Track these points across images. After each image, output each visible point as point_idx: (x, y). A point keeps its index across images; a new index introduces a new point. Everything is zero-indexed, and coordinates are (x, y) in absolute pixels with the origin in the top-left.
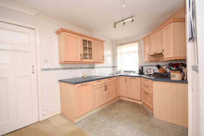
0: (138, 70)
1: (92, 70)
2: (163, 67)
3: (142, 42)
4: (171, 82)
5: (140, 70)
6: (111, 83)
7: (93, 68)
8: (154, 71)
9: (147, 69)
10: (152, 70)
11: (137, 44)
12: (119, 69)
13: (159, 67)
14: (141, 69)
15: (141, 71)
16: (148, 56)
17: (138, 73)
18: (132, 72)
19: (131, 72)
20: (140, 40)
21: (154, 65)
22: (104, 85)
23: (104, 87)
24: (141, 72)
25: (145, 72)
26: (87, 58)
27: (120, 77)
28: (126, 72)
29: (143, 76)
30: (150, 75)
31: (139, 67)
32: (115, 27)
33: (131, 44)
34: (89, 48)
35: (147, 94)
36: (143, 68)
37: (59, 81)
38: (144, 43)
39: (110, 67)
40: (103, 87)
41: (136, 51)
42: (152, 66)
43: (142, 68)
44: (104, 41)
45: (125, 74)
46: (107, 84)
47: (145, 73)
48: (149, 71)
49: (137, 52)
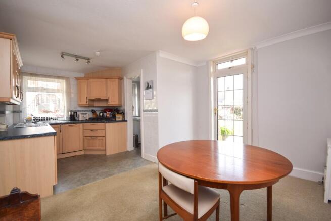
8: (89, 116)
9: (81, 114)
13: (94, 112)
16: (87, 100)
19: (49, 120)
35: (94, 138)
36: (78, 113)
42: (88, 111)
47: (80, 119)
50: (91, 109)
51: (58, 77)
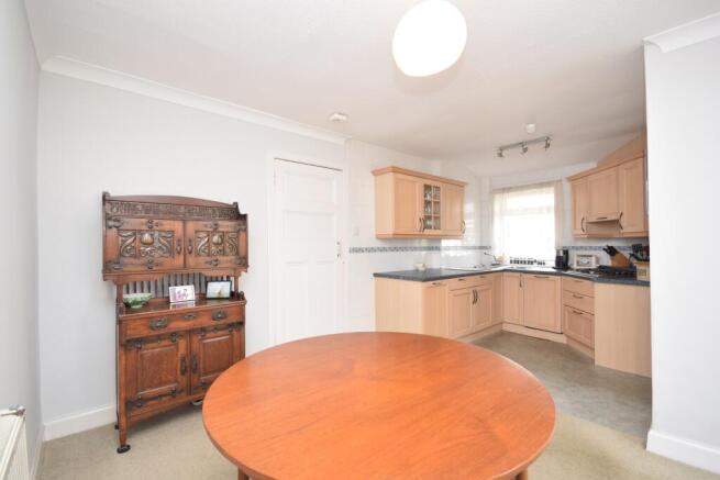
0: (554, 258)
1: (434, 254)
2: (623, 252)
3: (567, 186)
4: (638, 284)
5: (558, 258)
6: (485, 287)
7: (438, 249)
8: (598, 261)
9: (578, 256)
10: (594, 258)
11: (552, 189)
12: (497, 253)
13: (611, 251)
14: (561, 254)
15: (564, 260)
16: (584, 224)
17: (554, 265)
18: (535, 264)
19: (532, 263)
20: (561, 181)
21: (600, 248)
22: (471, 290)
23: (472, 295)
24: (562, 263)
25: (575, 263)
26: (430, 227)
27: (505, 273)
28: (517, 262)
29: (568, 272)
30: (588, 271)
31: (558, 252)
32: (501, 155)
33: (537, 190)
34: (435, 203)
35: (578, 314)
36: (570, 252)
37: (376, 275)
38: (574, 190)
39: (475, 248)
40: (468, 294)
41: (548, 209)
42: (595, 249)
43: (566, 252)
44: (466, 184)
45: (515, 266)
46: (478, 289)
47: (575, 266)
48: (585, 261)
49: (553, 210)
50: (604, 244)
51: (542, 185)
